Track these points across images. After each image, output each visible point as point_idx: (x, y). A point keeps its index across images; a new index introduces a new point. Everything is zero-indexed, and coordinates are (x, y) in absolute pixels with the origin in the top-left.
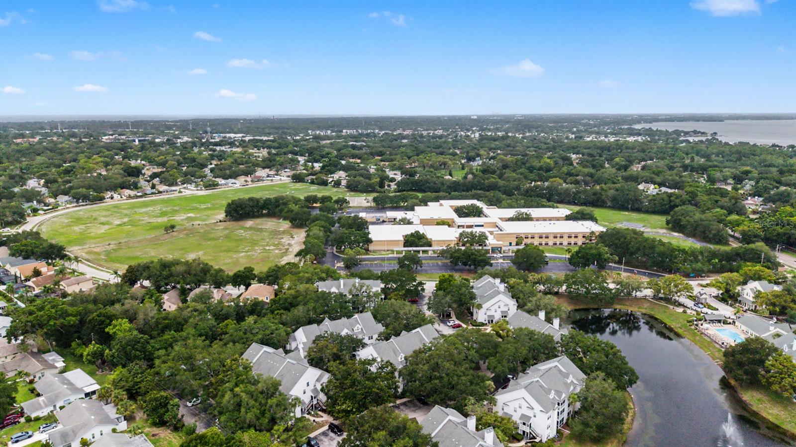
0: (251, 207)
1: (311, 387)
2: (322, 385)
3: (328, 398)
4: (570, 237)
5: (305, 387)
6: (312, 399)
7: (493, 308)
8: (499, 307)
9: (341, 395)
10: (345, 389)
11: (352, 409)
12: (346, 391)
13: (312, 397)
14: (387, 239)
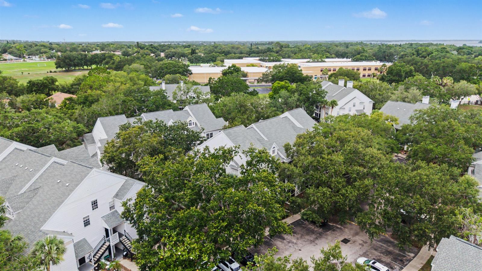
0: (79, 60)
1: (104, 209)
2: (125, 204)
3: (141, 233)
4: (365, 70)
5: (88, 211)
6: (107, 235)
7: (347, 107)
8: (354, 106)
9: (170, 224)
10: (179, 209)
11: (200, 256)
12: (181, 214)
13: (107, 230)
14: (206, 72)
